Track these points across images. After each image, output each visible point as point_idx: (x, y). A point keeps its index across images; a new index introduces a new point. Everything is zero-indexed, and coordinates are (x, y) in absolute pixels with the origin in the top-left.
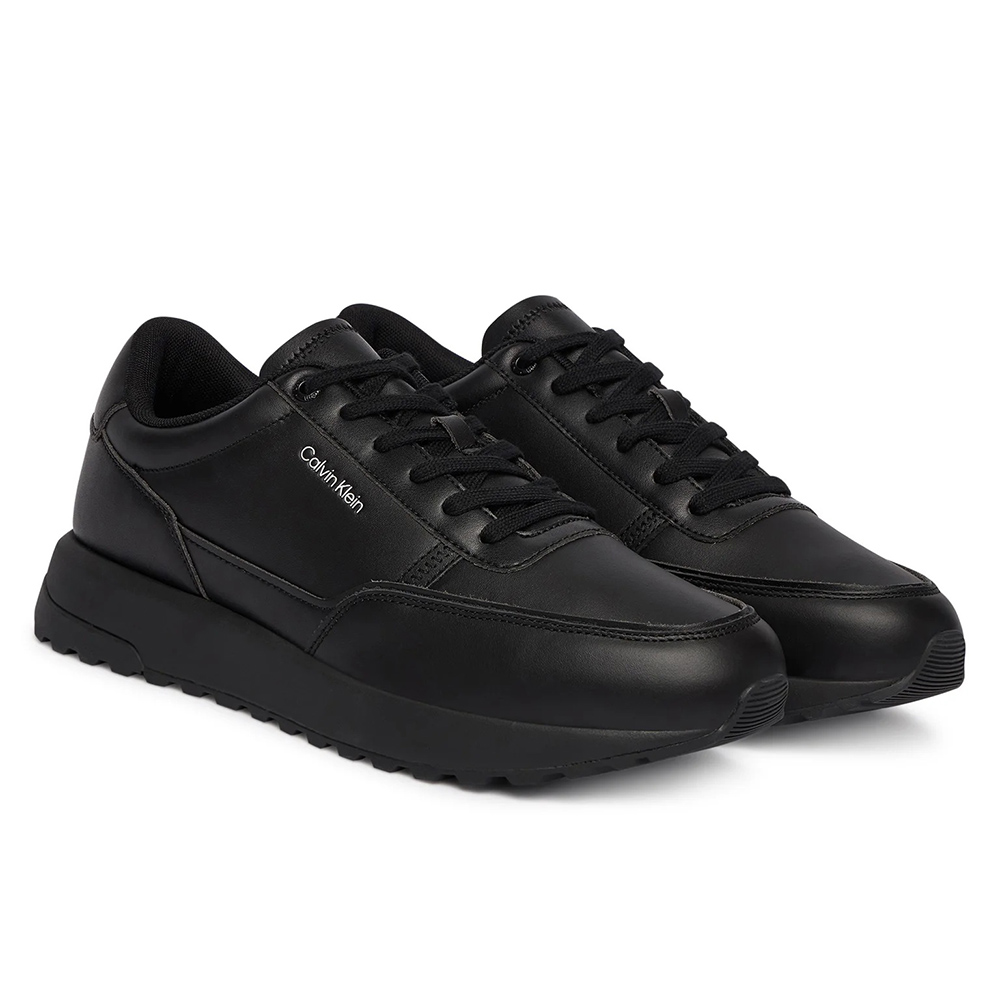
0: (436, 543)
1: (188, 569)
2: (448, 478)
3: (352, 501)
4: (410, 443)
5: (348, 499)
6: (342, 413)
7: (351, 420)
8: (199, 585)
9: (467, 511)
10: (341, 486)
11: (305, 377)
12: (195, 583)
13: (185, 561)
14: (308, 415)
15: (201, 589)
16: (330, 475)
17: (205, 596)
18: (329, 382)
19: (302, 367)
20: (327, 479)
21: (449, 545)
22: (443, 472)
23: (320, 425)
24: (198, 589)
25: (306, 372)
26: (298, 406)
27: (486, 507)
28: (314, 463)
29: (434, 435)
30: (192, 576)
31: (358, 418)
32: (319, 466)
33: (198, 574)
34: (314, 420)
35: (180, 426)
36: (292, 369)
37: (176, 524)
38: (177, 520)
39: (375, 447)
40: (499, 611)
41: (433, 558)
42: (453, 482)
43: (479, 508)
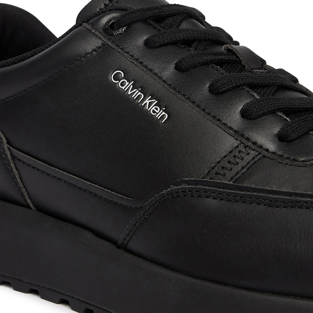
0: (236, 143)
1: (17, 184)
2: (243, 89)
3: (159, 113)
4: (207, 64)
5: (154, 112)
6: (146, 43)
7: (154, 48)
8: (27, 196)
9: (264, 114)
10: (147, 101)
11: (114, 18)
12: (23, 195)
13: (14, 177)
14: (117, 46)
15: (29, 201)
16: (137, 93)
17: (31, 205)
18: (134, 20)
19: (111, 11)
20: (134, 96)
21: (250, 144)
22: (238, 84)
23: (128, 53)
24: (26, 200)
25: (114, 15)
26: (109, 39)
27: (280, 112)
28: (122, 84)
29: (227, 57)
30: (20, 189)
31: (161, 46)
32: (127, 86)
33: (25, 187)
34: (122, 49)
35: (9, 65)
36: (103, 13)
37: (6, 146)
38: (7, 143)
39: (176, 68)
40: (303, 199)
41: (235, 156)
42: (248, 92)
43: (273, 112)
